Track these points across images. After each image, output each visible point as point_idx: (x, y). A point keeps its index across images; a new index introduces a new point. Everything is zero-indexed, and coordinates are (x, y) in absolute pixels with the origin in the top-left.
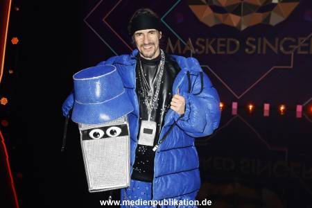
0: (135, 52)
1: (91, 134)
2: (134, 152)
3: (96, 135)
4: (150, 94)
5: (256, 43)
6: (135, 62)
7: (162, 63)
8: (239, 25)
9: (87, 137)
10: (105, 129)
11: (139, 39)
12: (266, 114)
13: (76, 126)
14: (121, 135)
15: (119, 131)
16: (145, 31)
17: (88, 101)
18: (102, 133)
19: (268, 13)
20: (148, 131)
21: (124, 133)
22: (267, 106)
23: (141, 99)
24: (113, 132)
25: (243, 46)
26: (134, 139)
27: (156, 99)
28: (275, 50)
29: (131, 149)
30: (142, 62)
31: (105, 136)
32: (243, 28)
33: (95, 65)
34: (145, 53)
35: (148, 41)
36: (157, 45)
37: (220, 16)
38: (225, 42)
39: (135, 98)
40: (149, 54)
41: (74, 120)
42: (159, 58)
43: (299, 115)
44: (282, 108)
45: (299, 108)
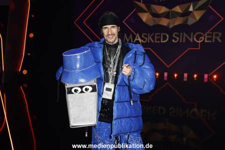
0: (102, 40)
1: (73, 90)
2: (100, 103)
3: (76, 91)
4: (111, 66)
5: (178, 36)
6: (102, 45)
7: (119, 47)
8: (169, 25)
9: (70, 92)
10: (81, 87)
11: (105, 31)
12: (185, 80)
14: (92, 91)
16: (109, 26)
18: (80, 90)
19: (186, 17)
21: (94, 90)
22: (186, 75)
23: (106, 69)
25: (171, 38)
27: (115, 70)
28: (191, 40)
29: (98, 101)
30: (107, 46)
31: (82, 92)
32: (171, 26)
34: (109, 40)
35: (111, 32)
36: (116, 35)
37: (157, 19)
38: (160, 36)
39: (102, 69)
43: (206, 80)
44: (195, 76)
45: (206, 76)
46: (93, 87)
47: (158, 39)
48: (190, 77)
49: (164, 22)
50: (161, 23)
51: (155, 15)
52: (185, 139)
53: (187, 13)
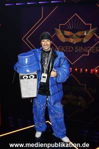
1: (24, 77)
3: (25, 78)
5: (78, 48)
6: (41, 51)
7: (51, 53)
8: (73, 42)
9: (22, 78)
10: (28, 76)
11: (43, 43)
12: (81, 72)
13: (18, 74)
14: (34, 78)
15: (34, 76)
16: (46, 40)
18: (27, 77)
19: (82, 38)
22: (81, 70)
24: (31, 77)
25: (74, 49)
26: (39, 80)
28: (85, 51)
30: (43, 52)
31: (29, 78)
32: (74, 43)
33: (26, 52)
34: (45, 48)
35: (46, 44)
38: (68, 48)
40: (47, 49)
41: (18, 72)
43: (92, 73)
44: (86, 70)
45: (92, 70)
46: (35, 75)
47: (67, 50)
48: (84, 71)
49: (71, 40)
50: (69, 41)
51: (66, 36)
53: (83, 36)
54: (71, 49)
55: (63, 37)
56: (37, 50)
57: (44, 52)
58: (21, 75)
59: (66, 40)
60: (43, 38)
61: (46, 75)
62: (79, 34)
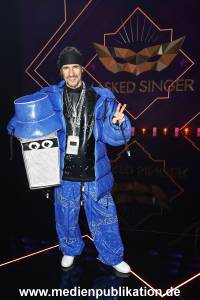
0: (62, 83)
1: (30, 146)
3: (34, 147)
4: (75, 115)
5: (147, 84)
7: (83, 91)
9: (27, 148)
10: (40, 142)
13: (17, 142)
14: (53, 146)
15: (51, 143)
16: (71, 66)
17: (26, 120)
18: (38, 145)
20: (73, 144)
21: (55, 145)
23: (67, 120)
24: (46, 145)
25: (138, 87)
28: (161, 90)
31: (41, 147)
34: (70, 83)
36: (79, 78)
38: (125, 85)
41: (16, 135)
42: (81, 88)
43: (177, 135)
44: (165, 130)
45: (177, 130)
46: (54, 141)
47: (123, 89)
48: (160, 131)
49: (131, 68)
51: (119, 60)
52: (154, 200)
53: (156, 58)
54: (131, 87)
55: (113, 61)
56: (54, 87)
57: (70, 90)
58: (24, 141)
59: (119, 67)
60: (65, 62)
61: (76, 139)
62: (147, 52)
